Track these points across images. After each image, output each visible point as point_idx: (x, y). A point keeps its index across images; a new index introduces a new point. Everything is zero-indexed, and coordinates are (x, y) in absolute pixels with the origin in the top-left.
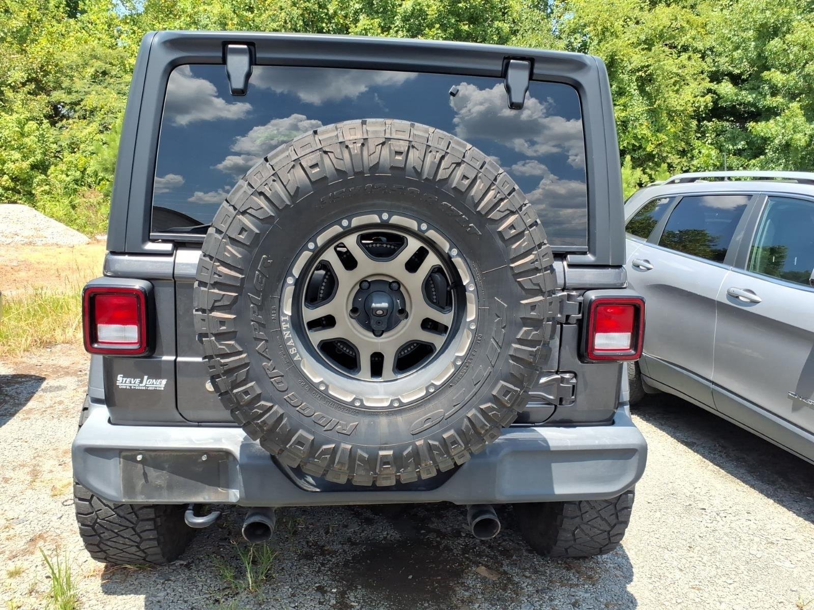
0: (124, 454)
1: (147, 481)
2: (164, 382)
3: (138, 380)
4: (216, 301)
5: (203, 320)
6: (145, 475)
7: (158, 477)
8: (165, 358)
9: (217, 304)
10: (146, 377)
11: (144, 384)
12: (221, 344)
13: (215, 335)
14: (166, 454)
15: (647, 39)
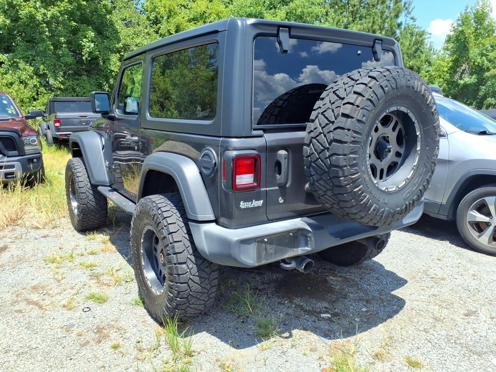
0: (257, 240)
1: (266, 252)
2: (262, 201)
3: (250, 203)
4: (352, 150)
5: (345, 159)
6: (266, 249)
7: (271, 249)
8: (262, 189)
9: (352, 151)
10: (254, 200)
11: (253, 204)
12: (352, 170)
13: (349, 165)
14: (275, 236)
15: (194, 18)
